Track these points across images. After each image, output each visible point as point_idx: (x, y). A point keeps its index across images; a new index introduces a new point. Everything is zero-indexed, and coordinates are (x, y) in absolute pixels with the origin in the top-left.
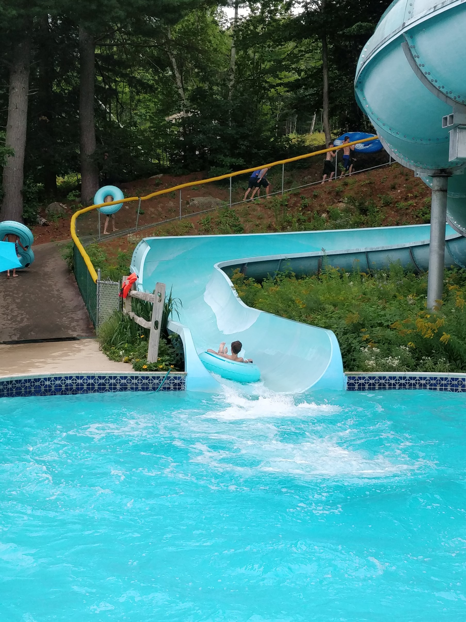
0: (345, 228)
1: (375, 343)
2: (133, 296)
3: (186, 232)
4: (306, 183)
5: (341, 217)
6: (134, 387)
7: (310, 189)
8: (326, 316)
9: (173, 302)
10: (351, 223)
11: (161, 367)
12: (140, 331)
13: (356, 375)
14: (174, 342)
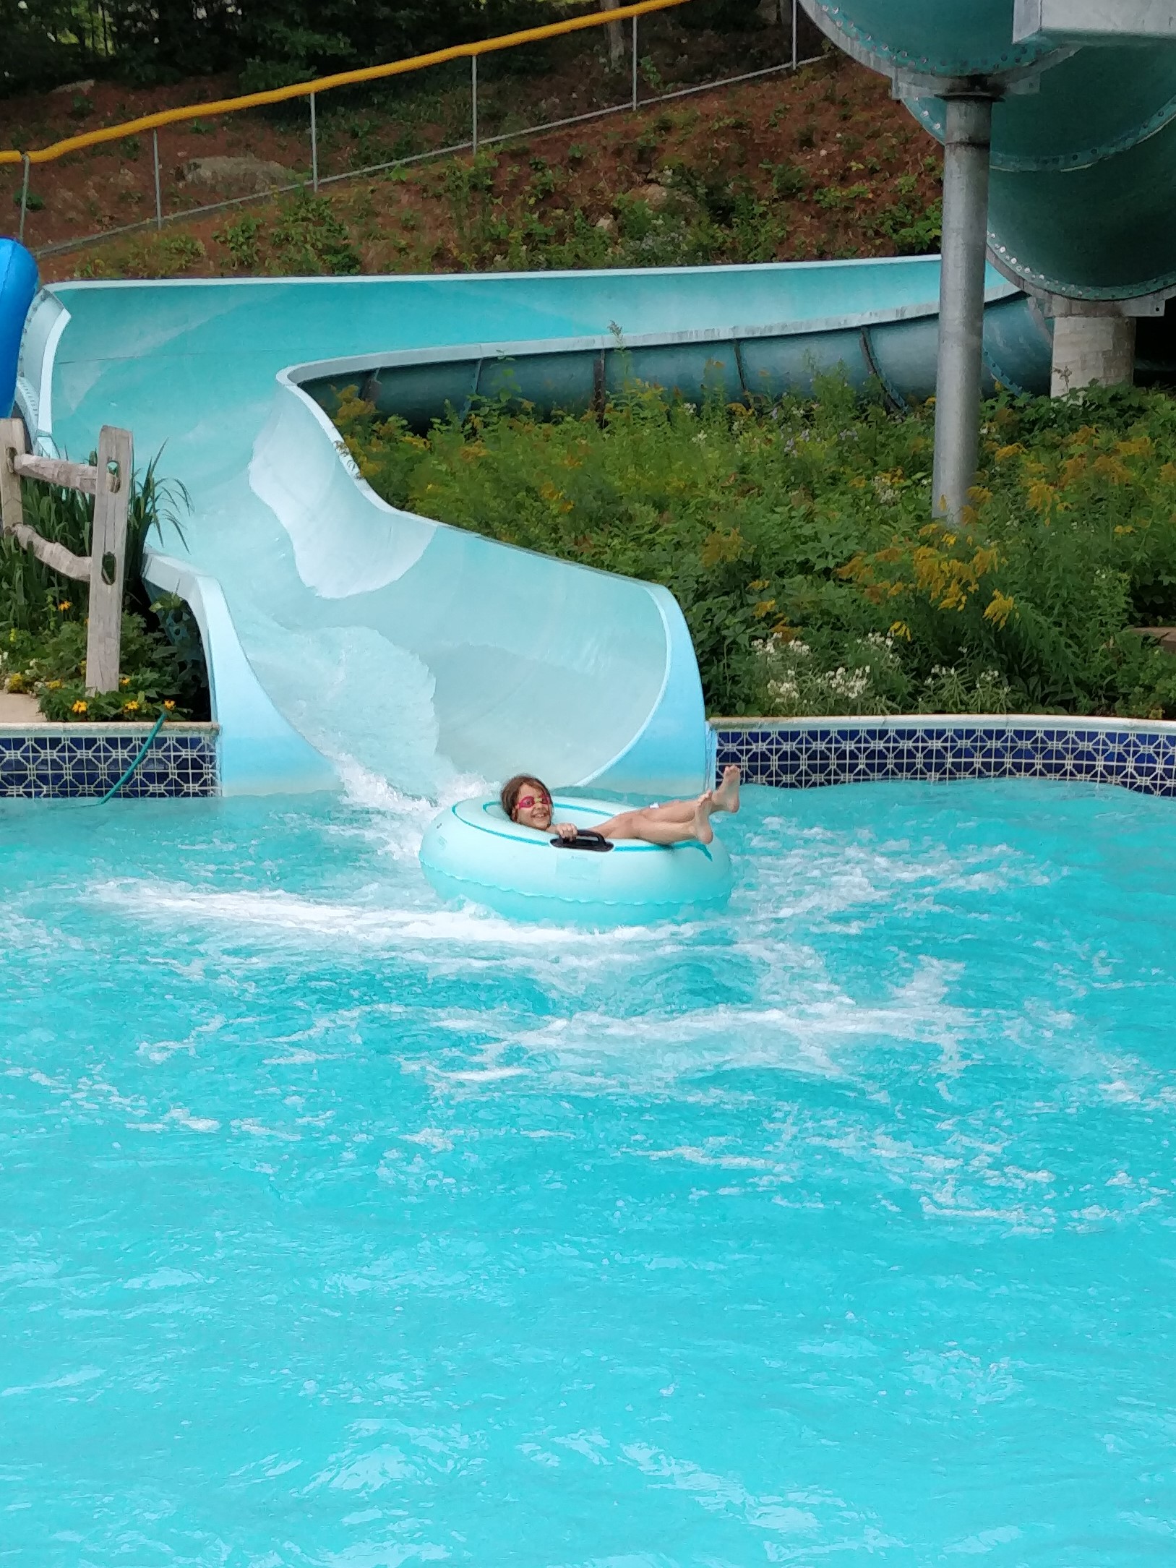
0: (669, 265)
1: (792, 624)
2: (26, 474)
3: (180, 269)
4: (546, 120)
5: (655, 228)
6: (50, 772)
7: (557, 140)
8: (636, 539)
9: (157, 491)
10: (686, 249)
11: (133, 706)
12: (56, 588)
13: (743, 726)
14: (171, 626)
